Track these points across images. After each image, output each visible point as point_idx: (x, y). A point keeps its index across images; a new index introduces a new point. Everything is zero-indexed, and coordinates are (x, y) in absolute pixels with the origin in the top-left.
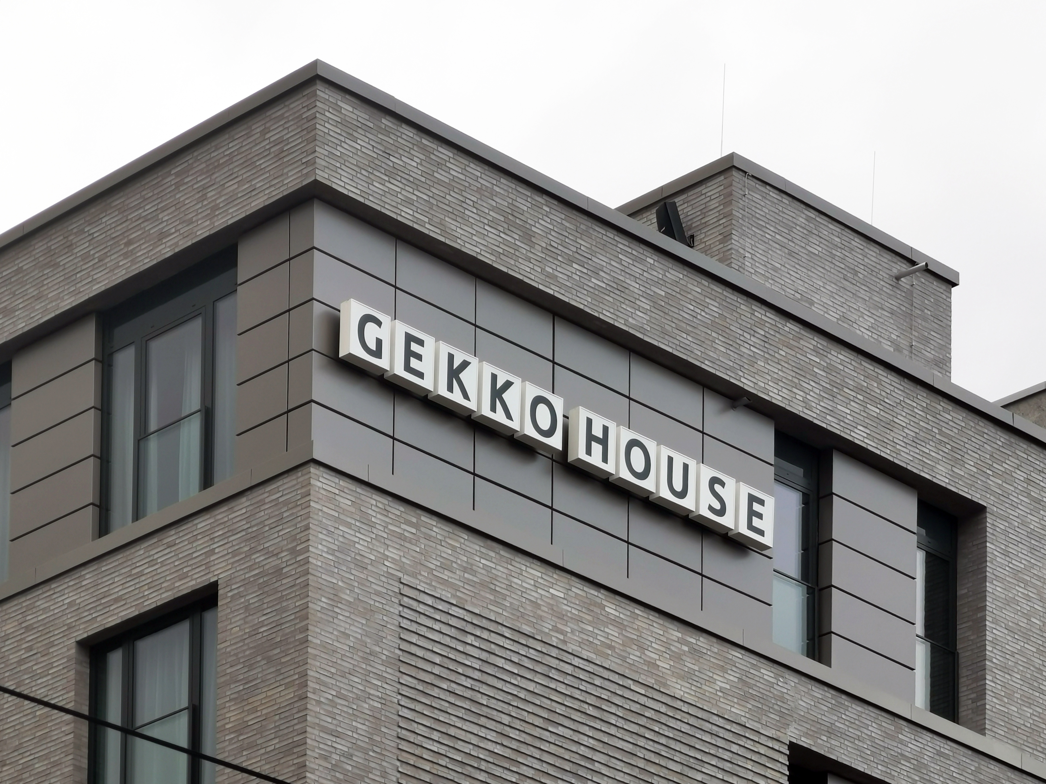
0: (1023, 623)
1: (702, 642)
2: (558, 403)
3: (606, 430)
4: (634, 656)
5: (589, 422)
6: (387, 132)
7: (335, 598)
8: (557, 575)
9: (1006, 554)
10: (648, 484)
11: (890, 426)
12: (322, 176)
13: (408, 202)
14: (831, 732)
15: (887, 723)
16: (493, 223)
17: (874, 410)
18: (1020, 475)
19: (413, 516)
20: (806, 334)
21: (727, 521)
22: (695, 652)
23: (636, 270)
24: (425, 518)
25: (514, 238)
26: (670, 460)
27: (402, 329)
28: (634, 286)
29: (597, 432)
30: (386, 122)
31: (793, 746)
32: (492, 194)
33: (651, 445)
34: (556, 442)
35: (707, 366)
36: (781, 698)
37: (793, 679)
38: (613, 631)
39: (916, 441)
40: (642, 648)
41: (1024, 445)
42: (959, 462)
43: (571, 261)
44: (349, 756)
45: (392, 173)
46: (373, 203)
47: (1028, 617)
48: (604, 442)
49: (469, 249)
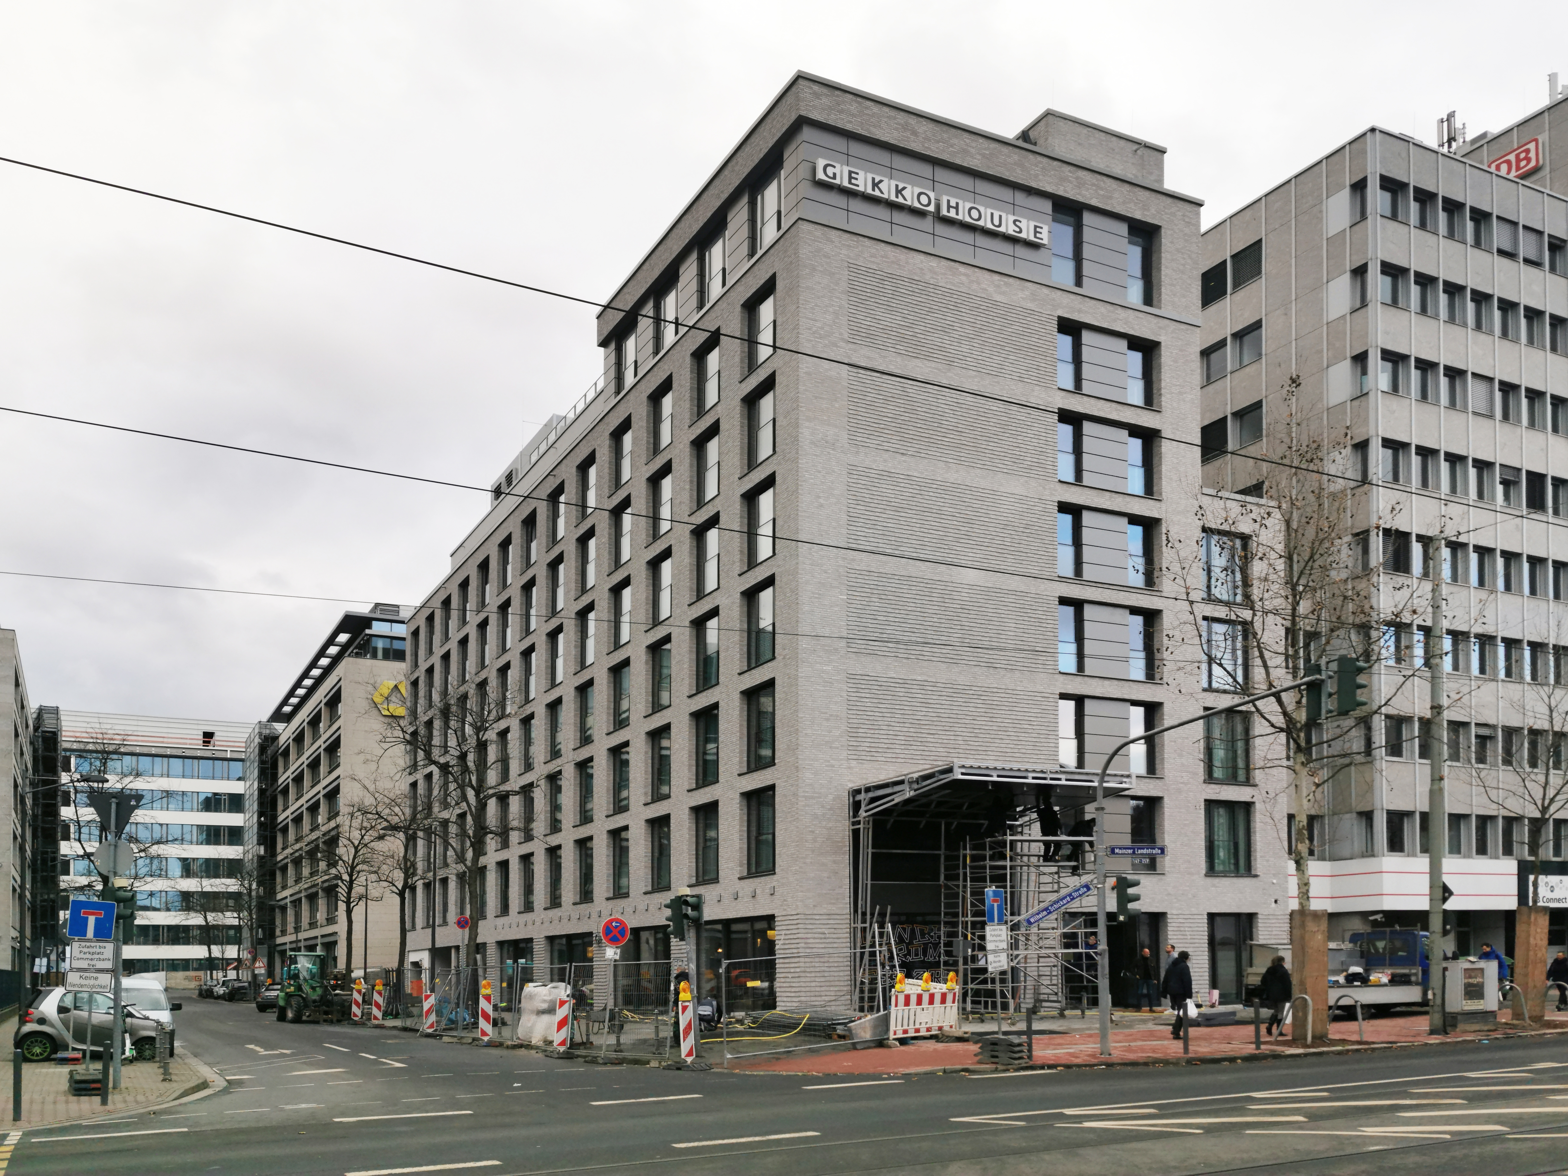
0: (1181, 267)
1: (1011, 280)
2: (932, 195)
3: (957, 204)
4: (975, 286)
5: (948, 201)
6: (837, 96)
7: (814, 269)
8: (932, 258)
9: (1172, 243)
10: (981, 223)
11: (1111, 198)
12: (803, 113)
13: (851, 122)
14: (1080, 311)
15: (1109, 306)
16: (896, 129)
17: (1102, 193)
18: (1180, 213)
19: (855, 238)
20: (1065, 165)
21: (1023, 235)
22: (1006, 284)
23: (974, 144)
24: (861, 238)
25: (908, 134)
26: (992, 214)
27: (846, 169)
28: (973, 151)
29: (953, 204)
30: (838, 93)
31: (1059, 317)
32: (895, 118)
33: (982, 209)
34: (931, 208)
35: (1012, 179)
36: (1054, 300)
37: (1059, 293)
38: (963, 278)
39: (1124, 203)
40: (979, 284)
41: (1182, 203)
42: (1148, 210)
43: (938, 142)
44: (822, 328)
45: (841, 112)
46: (831, 122)
47: (1184, 265)
48: (957, 208)
49: (883, 139)
